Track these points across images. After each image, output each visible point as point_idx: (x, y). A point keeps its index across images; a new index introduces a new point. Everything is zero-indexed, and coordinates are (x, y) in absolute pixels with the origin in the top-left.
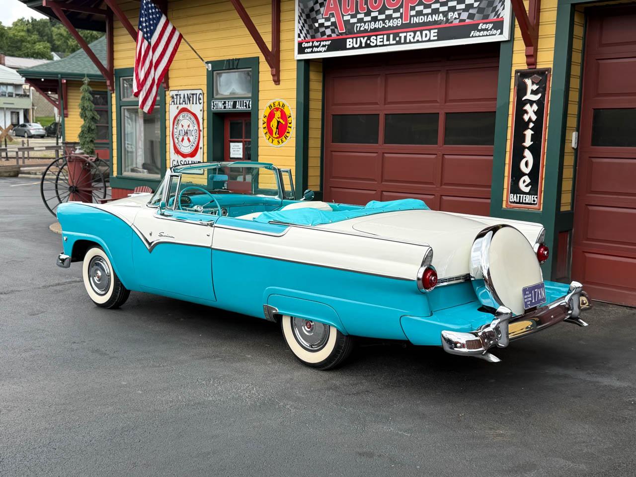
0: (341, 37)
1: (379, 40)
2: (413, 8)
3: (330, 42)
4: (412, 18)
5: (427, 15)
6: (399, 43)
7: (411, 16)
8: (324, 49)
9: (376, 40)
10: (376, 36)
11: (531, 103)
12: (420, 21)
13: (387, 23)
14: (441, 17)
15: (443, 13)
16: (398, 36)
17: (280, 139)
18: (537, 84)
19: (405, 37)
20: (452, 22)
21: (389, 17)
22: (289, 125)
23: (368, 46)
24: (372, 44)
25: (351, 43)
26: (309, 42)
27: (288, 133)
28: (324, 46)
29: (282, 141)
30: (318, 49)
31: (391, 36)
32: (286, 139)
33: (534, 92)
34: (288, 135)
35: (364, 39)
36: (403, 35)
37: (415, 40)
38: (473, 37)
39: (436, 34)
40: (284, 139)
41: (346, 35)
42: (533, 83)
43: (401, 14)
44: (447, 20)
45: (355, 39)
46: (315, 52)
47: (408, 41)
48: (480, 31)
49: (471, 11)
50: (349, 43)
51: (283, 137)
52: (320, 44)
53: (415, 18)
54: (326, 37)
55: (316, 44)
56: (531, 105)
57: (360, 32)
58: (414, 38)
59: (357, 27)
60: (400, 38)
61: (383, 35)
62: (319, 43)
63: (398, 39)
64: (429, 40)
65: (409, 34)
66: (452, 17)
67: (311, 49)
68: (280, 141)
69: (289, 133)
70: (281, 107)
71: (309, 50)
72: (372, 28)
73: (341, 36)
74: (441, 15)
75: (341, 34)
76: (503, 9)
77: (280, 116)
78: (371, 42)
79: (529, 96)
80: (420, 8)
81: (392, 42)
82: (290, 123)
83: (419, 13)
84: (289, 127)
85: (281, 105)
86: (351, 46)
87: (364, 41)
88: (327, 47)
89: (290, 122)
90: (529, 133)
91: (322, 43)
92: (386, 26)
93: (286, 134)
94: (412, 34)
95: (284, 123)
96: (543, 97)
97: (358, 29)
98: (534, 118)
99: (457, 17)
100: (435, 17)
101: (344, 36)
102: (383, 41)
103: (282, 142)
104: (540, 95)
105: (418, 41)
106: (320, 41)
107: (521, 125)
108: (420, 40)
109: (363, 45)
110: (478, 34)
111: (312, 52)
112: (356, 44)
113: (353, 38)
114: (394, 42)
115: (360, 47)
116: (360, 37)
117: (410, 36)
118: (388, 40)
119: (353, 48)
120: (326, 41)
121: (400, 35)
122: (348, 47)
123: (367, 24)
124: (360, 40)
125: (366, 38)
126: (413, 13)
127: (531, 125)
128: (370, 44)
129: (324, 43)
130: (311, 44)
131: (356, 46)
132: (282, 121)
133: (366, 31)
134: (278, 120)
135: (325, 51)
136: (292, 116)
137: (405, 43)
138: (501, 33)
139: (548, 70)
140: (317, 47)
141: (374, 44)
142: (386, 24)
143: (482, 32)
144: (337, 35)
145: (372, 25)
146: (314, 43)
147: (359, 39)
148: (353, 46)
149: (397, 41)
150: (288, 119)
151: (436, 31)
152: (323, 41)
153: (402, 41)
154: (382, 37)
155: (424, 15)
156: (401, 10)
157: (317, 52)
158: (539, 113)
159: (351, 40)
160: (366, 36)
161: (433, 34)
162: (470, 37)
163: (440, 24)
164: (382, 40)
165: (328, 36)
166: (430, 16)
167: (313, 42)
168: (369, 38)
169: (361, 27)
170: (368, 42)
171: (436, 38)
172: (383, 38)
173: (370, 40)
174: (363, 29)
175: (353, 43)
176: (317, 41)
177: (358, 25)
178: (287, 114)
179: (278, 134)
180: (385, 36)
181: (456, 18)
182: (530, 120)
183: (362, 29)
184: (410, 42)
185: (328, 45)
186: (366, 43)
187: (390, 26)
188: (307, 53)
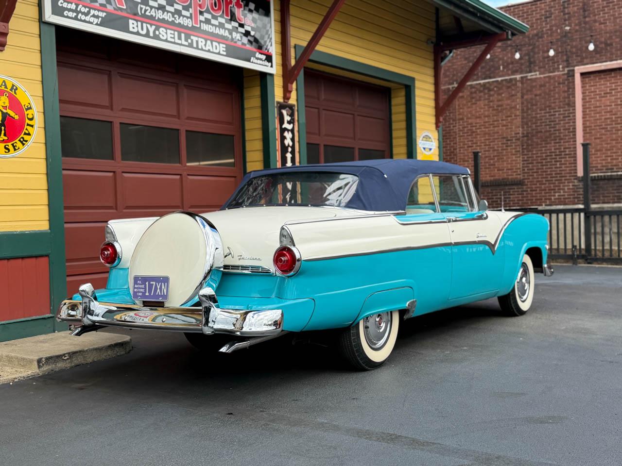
0: (119, 13)
1: (169, 35)
2: (201, 13)
3: (105, 14)
4: (202, 24)
5: (216, 26)
6: (190, 46)
7: (201, 21)
8: (96, 21)
9: (166, 33)
10: (166, 29)
11: (288, 130)
12: (210, 30)
13: (177, 19)
14: (227, 34)
15: (228, 30)
16: (190, 38)
17: (10, 144)
18: (290, 116)
19: (197, 42)
20: (236, 42)
21: (178, 12)
22: (27, 121)
23: (156, 37)
24: (161, 36)
25: (135, 26)
26: (72, 3)
27: (25, 134)
28: (94, 16)
29: (14, 147)
30: (87, 18)
31: (183, 35)
32: (23, 144)
33: (289, 122)
34: (26, 138)
35: (151, 26)
36: (195, 39)
37: (207, 49)
38: (252, 62)
39: (224, 49)
40: (19, 144)
41: (128, 13)
42: (287, 114)
43: (191, 14)
44: (232, 39)
45: (139, 23)
46: (81, 20)
47: (200, 47)
48: (258, 59)
49: (249, 38)
50: (132, 25)
51: (17, 141)
52: (89, 12)
53: (204, 24)
54: (97, 5)
55: (83, 10)
56: (288, 132)
57: (144, 16)
58: (205, 45)
59: (141, 9)
60: (192, 40)
61: (174, 31)
62: (87, 9)
63: (190, 41)
64: (219, 53)
65: (200, 40)
66: (236, 37)
67: (75, 14)
68: (11, 148)
69: (29, 134)
70: (8, 90)
71: (71, 14)
72: (160, 17)
73: (120, 11)
74: (227, 31)
75: (121, 9)
76: (271, 45)
77: (7, 104)
78: (160, 33)
79: (286, 125)
80: (209, 16)
81: (184, 43)
82: (31, 119)
83: (207, 21)
84: (28, 125)
85: (9, 87)
86: (135, 30)
87: (152, 29)
88: (100, 19)
89: (30, 116)
90: (289, 156)
91: (92, 12)
92: (175, 21)
93: (22, 136)
94: (204, 41)
95: (16, 117)
96: (293, 127)
97: (143, 12)
98: (291, 144)
99: (240, 39)
100: (221, 32)
101: (124, 14)
102: (174, 38)
103: (15, 150)
104: (292, 125)
105: (209, 51)
106: (90, 8)
107: (284, 149)
108: (211, 50)
109: (151, 34)
110: (256, 61)
111: (76, 18)
112: (142, 29)
113: (137, 21)
114: (186, 44)
115: (147, 35)
116: (147, 23)
117: (202, 43)
118: (180, 38)
119: (138, 33)
120: (99, 11)
121: (192, 37)
122: (131, 29)
123: (153, 10)
124: (147, 26)
125: (154, 27)
126: (202, 18)
127: (290, 149)
128: (158, 36)
129: (96, 13)
130: (73, 7)
131: (141, 32)
132: (12, 114)
133: (152, 18)
134: (4, 111)
135: (97, 24)
136: (33, 106)
137: (197, 48)
138: (272, 66)
139: (294, 106)
140: (86, 14)
141: (164, 38)
142: (175, 18)
143: (259, 61)
144: (115, 9)
145: (160, 14)
146: (80, 6)
147: (144, 25)
148: (138, 31)
149: (189, 43)
150: (26, 113)
151: (224, 46)
152: (95, 9)
153: (195, 45)
154: (172, 32)
155: (213, 25)
156: (190, 9)
157: (85, 21)
158: (293, 139)
159: (135, 22)
160: (154, 25)
161: (222, 48)
162: (250, 62)
163: (227, 40)
164: (173, 36)
165: (101, 5)
166: (217, 28)
167: (77, 5)
168: (157, 28)
169: (146, 11)
170: (157, 33)
171: (225, 53)
172: (174, 34)
173: (159, 31)
174: (149, 14)
175: (137, 26)
176: (85, 7)
177: (142, 6)
178: (24, 103)
179: (5, 135)
180: (176, 33)
181: (238, 40)
182: (289, 146)
183: (147, 13)
184: (202, 49)
185: (102, 17)
186: (154, 32)
187: (180, 23)
188: (68, 17)
